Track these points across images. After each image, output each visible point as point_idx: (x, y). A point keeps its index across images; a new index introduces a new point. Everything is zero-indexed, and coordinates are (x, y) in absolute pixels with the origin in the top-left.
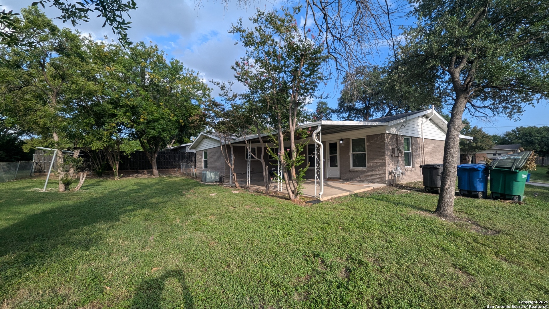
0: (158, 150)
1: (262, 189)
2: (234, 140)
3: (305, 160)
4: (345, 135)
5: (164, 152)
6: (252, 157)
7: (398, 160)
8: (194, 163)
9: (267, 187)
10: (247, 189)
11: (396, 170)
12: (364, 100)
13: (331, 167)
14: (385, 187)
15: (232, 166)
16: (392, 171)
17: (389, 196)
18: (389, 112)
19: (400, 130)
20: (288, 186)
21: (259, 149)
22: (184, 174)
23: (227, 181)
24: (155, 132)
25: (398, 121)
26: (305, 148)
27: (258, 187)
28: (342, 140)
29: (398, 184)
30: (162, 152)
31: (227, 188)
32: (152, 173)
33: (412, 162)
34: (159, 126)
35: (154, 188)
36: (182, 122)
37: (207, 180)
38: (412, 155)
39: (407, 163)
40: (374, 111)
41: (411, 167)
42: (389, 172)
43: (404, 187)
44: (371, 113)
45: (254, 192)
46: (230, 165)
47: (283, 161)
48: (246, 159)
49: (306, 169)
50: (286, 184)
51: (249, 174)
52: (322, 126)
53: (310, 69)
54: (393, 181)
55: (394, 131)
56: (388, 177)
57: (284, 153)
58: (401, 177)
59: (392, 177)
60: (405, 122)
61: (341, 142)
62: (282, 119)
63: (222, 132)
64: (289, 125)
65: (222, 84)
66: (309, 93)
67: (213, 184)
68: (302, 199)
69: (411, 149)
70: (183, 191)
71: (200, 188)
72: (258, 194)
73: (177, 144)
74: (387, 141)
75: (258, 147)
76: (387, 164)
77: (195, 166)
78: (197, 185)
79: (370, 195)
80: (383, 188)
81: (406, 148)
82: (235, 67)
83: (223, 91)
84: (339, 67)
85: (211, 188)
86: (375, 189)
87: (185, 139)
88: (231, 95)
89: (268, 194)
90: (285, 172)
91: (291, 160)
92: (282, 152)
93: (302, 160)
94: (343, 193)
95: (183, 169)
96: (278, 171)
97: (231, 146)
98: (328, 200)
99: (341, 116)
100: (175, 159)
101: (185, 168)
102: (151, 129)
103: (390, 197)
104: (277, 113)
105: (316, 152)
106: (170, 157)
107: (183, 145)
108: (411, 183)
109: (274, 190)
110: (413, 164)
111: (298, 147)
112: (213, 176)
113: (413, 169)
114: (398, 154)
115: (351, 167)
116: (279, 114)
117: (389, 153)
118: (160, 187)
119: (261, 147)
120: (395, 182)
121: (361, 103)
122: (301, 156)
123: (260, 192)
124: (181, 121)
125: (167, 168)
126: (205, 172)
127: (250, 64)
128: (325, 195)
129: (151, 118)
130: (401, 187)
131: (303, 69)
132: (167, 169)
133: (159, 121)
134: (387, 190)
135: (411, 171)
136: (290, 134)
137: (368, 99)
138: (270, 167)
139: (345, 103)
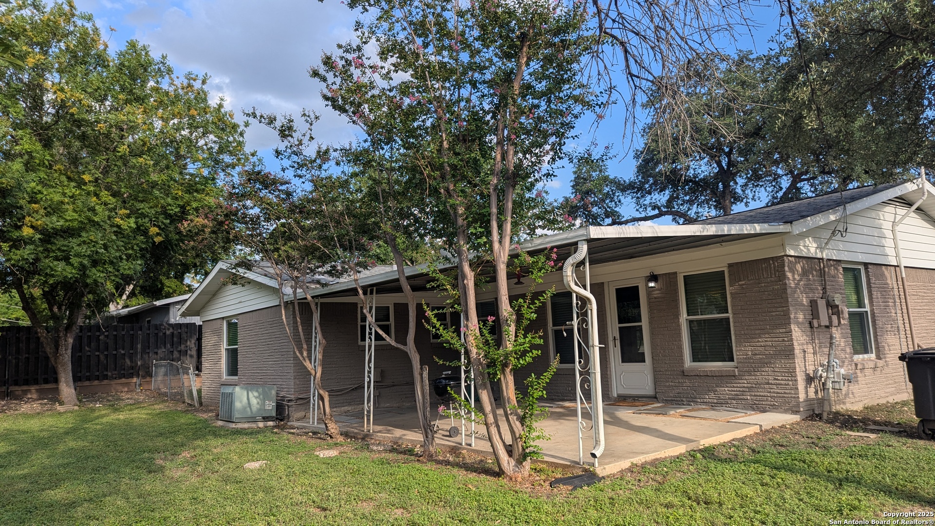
0: (80, 321)
1: (412, 441)
2: (324, 285)
3: (544, 348)
4: (662, 263)
5: (97, 327)
6: (378, 337)
7: (831, 338)
8: (195, 359)
9: (428, 431)
10: (364, 439)
11: (828, 368)
12: (713, 151)
13: (623, 362)
14: (798, 423)
15: (315, 367)
16: (815, 371)
17: (814, 457)
18: (793, 185)
19: (829, 246)
20: (494, 430)
21: (402, 310)
22: (161, 396)
23: (301, 414)
24: (69, 269)
25: (820, 220)
26: (541, 311)
27: (398, 433)
28: (654, 278)
29: (837, 413)
30: (90, 328)
31: (299, 439)
32: (55, 397)
33: (876, 341)
34: (83, 249)
35: (61, 447)
36: (158, 234)
37: (236, 415)
38: (874, 322)
39: (861, 343)
40: (746, 185)
41: (873, 356)
42: (808, 375)
43: (856, 422)
44: (739, 190)
45: (385, 451)
46: (309, 366)
47: (474, 351)
48: (360, 343)
49: (547, 376)
50: (486, 424)
51: (370, 392)
52: (590, 241)
53: (548, 77)
54: (821, 402)
55: (810, 247)
56: (804, 393)
57: (477, 331)
58: (844, 389)
59: (816, 392)
60: (844, 219)
61: (652, 284)
62: (469, 225)
63: (283, 262)
64: (491, 243)
65: (285, 122)
66: (547, 147)
67: (254, 425)
68: (540, 471)
69: (867, 301)
70: (156, 456)
71: (213, 442)
72: (401, 456)
73: (141, 297)
74: (792, 278)
75: (396, 305)
76: (797, 351)
77: (198, 368)
78: (203, 431)
79: (754, 451)
80: (793, 429)
81: (854, 298)
82: (322, 70)
83: (286, 143)
84: (635, 69)
85: (250, 443)
86: (767, 431)
87: (167, 282)
88: (310, 151)
89: (431, 458)
90: (484, 386)
91: (501, 351)
92: (472, 325)
93: (533, 347)
94: (666, 448)
95: (160, 379)
96: (460, 379)
97: (313, 307)
98: (622, 471)
99: (646, 202)
100: (133, 346)
101: (166, 374)
102: (57, 259)
103: (817, 460)
104: (454, 207)
105: (575, 323)
106: (116, 343)
107: (158, 303)
108: (878, 408)
109: (450, 442)
110: (877, 348)
111: (519, 310)
112: (254, 401)
113: (880, 363)
114: (830, 318)
115: (688, 362)
116: (461, 210)
117: (801, 317)
118: (81, 444)
119: (407, 305)
120: (827, 408)
121: (706, 160)
122: (529, 336)
123: (404, 452)
124: (154, 230)
125: (106, 377)
126: (229, 390)
127: (367, 63)
128: (610, 455)
129: (56, 222)
130: (848, 421)
131: (526, 75)
132: (105, 382)
133: (84, 234)
134: (804, 433)
135: (875, 368)
136: (495, 271)
137: (727, 150)
138: (435, 371)
139: (657, 163)
